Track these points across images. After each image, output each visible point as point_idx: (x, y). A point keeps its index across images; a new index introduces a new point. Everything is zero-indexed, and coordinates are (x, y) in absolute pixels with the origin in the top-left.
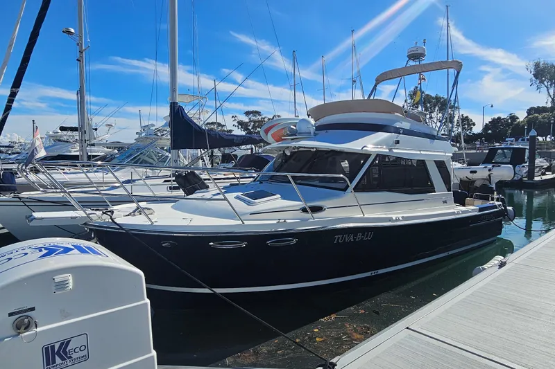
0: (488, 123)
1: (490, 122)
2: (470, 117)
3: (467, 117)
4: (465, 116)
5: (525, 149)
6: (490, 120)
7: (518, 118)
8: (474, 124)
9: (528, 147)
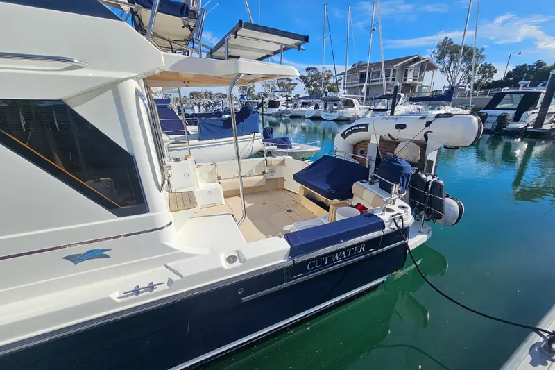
0: (511, 70)
1: (513, 70)
2: (493, 65)
3: (490, 65)
4: (488, 63)
5: (541, 92)
6: (515, 68)
7: (545, 64)
8: (496, 72)
9: (545, 91)
